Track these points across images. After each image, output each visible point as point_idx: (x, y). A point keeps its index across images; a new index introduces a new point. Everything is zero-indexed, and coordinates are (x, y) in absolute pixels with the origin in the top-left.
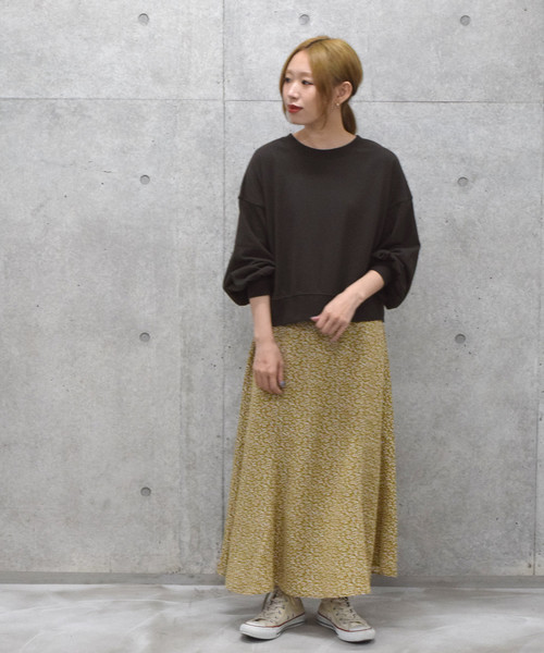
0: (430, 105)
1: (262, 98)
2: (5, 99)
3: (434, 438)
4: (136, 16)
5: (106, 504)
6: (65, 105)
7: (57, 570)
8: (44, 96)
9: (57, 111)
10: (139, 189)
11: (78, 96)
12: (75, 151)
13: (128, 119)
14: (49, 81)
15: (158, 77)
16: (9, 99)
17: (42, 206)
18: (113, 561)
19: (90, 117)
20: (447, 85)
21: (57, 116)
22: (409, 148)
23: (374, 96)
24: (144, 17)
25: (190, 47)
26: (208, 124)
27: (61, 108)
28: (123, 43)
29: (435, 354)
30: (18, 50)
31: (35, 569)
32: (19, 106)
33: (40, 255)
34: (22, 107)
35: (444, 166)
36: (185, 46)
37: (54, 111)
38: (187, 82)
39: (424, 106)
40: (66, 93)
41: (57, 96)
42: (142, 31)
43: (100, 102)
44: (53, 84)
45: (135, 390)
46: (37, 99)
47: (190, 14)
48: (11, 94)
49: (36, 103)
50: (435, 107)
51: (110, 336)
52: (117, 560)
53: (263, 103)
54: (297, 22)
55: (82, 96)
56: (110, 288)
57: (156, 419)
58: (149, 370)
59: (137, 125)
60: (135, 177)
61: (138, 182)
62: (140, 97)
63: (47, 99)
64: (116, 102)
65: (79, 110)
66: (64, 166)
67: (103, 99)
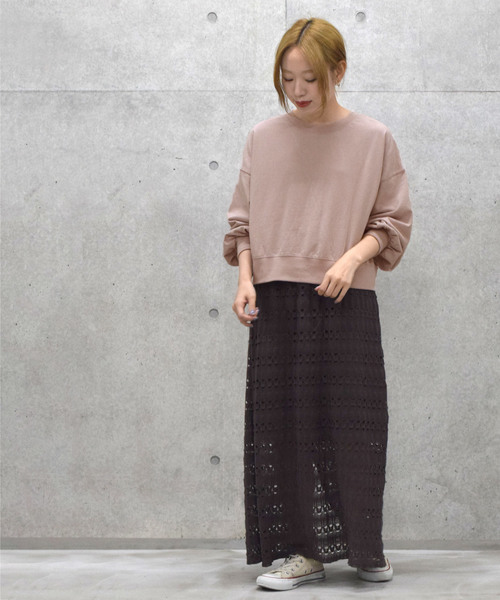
0: (477, 94)
2: (84, 92)
3: (487, 407)
4: (206, 15)
5: (178, 472)
6: (140, 96)
7: (130, 536)
8: (121, 89)
9: (133, 102)
10: (208, 174)
11: (151, 88)
12: (148, 139)
13: (198, 109)
14: (125, 74)
15: (225, 69)
16: (88, 92)
17: (117, 190)
18: (184, 528)
19: (163, 108)
20: (493, 76)
21: (132, 107)
22: (459, 134)
23: (425, 86)
24: (212, 16)
25: (255, 43)
26: (272, 114)
27: (137, 99)
28: (193, 40)
29: (486, 327)
30: (96, 46)
31: (109, 536)
32: (97, 98)
33: (116, 237)
34: (100, 99)
35: (492, 151)
36: (251, 42)
37: (129, 102)
38: (253, 74)
39: (472, 94)
40: (141, 86)
41: (133, 88)
42: (211, 28)
43: (172, 94)
44: (129, 77)
45: (205, 363)
46: (114, 91)
47: (255, 12)
48: (89, 87)
49: (113, 95)
50: (482, 96)
51: (181, 313)
52: (187, 526)
54: (354, 19)
55: (156, 88)
56: (181, 267)
57: (224, 391)
58: (217, 344)
59: (206, 115)
60: (205, 163)
61: (207, 167)
62: (209, 89)
63: (123, 91)
64: (187, 94)
65: (153, 101)
66: (138, 153)
67: (175, 91)
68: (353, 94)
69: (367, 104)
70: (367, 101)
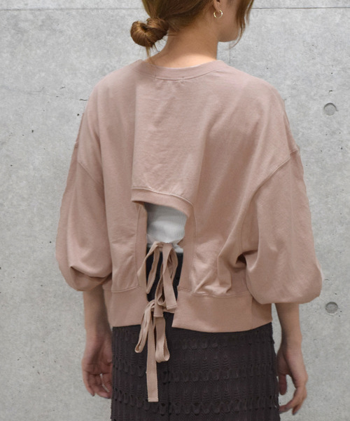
1: (276, 5)
6: (30, 17)
8: (5, 6)
9: (22, 25)
11: (46, 6)
12: (43, 74)
13: (109, 33)
19: (61, 32)
21: (21, 31)
27: (27, 20)
37: (16, 25)
40: (32, 2)
41: (21, 6)
43: (74, 13)
53: (278, 12)
55: (52, 6)
59: (120, 42)
62: (123, 5)
63: (7, 10)
64: (94, 13)
65: (48, 22)
66: (30, 93)
67: (77, 9)
68: (319, 12)
69: (338, 25)
70: (338, 19)
